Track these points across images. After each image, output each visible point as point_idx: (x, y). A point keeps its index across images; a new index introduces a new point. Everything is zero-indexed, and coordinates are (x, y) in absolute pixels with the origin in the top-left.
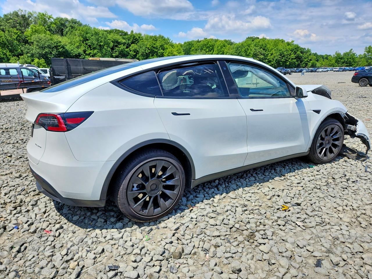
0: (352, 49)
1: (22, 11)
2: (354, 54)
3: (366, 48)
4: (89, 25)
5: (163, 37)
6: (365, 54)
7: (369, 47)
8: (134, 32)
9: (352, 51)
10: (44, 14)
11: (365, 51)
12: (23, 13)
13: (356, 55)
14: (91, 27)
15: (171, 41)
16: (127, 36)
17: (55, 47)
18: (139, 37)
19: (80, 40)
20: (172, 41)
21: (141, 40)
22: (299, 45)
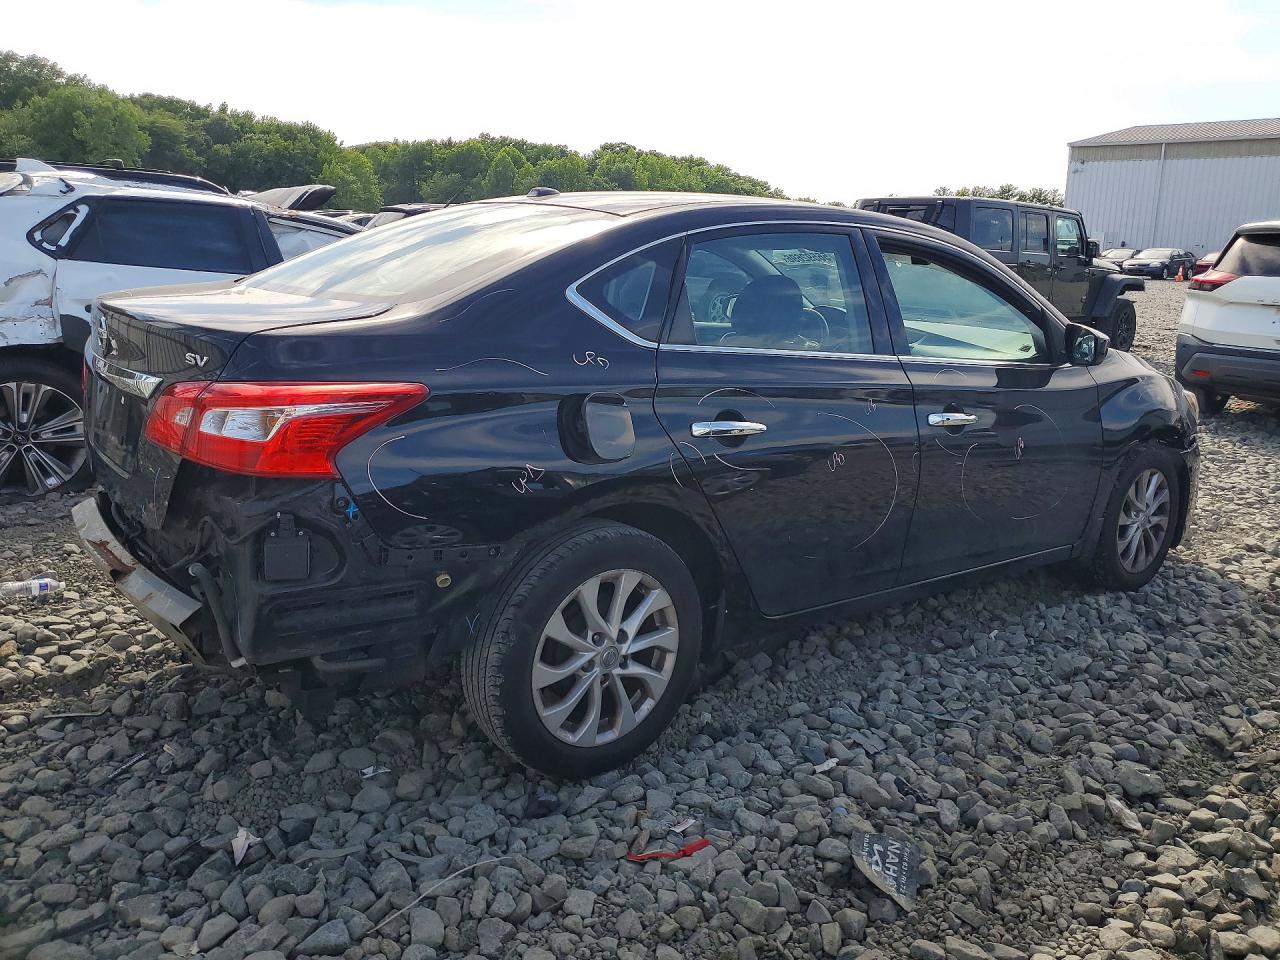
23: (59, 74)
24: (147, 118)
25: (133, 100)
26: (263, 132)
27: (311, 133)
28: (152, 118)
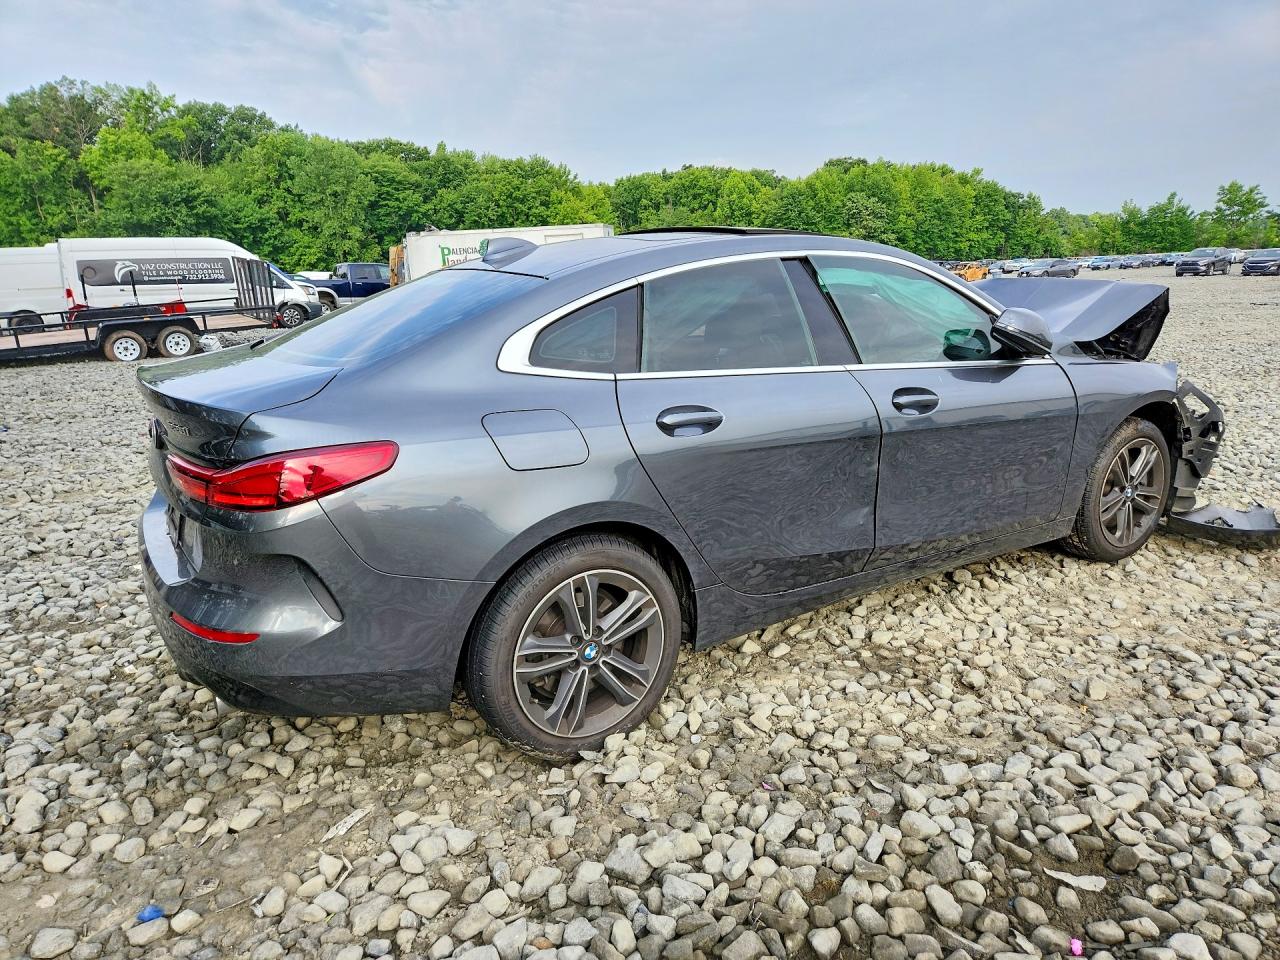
0: (1173, 195)
1: (72, 82)
2: (1182, 211)
3: (1222, 188)
4: (300, 128)
5: (544, 164)
6: (1219, 209)
7: (1231, 186)
8: (449, 149)
9: (1176, 201)
10: (147, 92)
11: (1219, 201)
12: (75, 91)
13: (1192, 213)
14: (305, 132)
15: (571, 177)
16: (423, 163)
17: (183, 200)
18: (466, 166)
19: (269, 179)
20: (575, 177)
21: (471, 173)
22: (1001, 185)
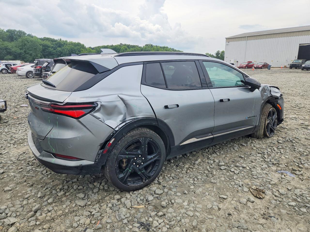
23: (25, 34)
24: (42, 42)
25: (40, 39)
26: (69, 44)
27: (79, 44)
28: (43, 42)
